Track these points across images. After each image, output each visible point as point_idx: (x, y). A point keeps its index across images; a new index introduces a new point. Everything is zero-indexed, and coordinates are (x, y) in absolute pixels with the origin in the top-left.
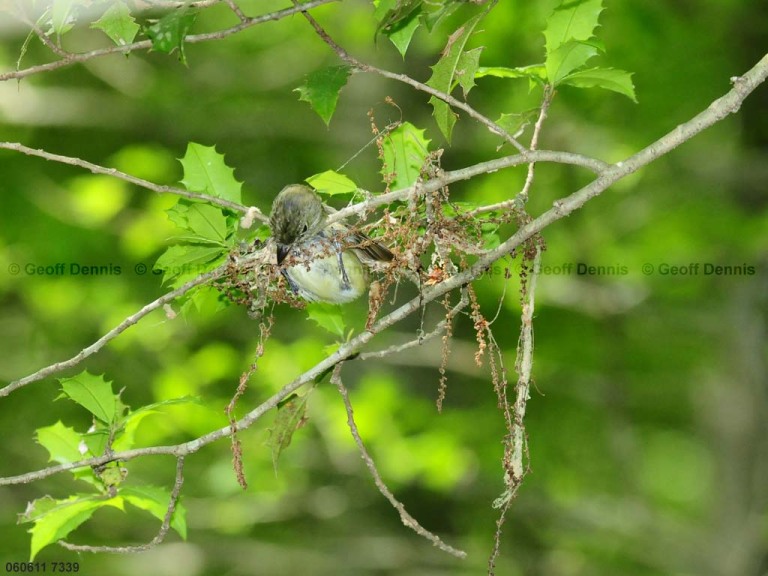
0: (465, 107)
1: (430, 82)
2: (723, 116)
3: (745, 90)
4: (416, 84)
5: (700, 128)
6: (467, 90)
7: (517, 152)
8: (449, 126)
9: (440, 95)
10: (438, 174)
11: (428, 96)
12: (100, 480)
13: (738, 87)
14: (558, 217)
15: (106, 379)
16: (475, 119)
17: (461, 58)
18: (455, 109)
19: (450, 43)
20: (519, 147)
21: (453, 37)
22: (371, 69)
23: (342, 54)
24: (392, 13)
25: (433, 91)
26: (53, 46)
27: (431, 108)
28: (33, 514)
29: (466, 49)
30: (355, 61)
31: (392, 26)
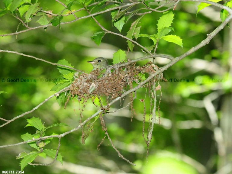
0: (136, 42)
1: (127, 36)
2: (205, 45)
3: (210, 38)
4: (122, 36)
6: (136, 38)
8: (132, 48)
9: (129, 39)
10: (129, 61)
11: (127, 39)
12: (38, 146)
14: (160, 72)
16: (139, 46)
17: (135, 30)
18: (133, 43)
19: (132, 26)
20: (150, 53)
21: (133, 24)
22: (110, 32)
23: (103, 28)
24: (116, 16)
25: (127, 38)
26: (25, 25)
27: (127, 43)
28: (20, 156)
29: (136, 27)
30: (106, 30)
31: (116, 20)
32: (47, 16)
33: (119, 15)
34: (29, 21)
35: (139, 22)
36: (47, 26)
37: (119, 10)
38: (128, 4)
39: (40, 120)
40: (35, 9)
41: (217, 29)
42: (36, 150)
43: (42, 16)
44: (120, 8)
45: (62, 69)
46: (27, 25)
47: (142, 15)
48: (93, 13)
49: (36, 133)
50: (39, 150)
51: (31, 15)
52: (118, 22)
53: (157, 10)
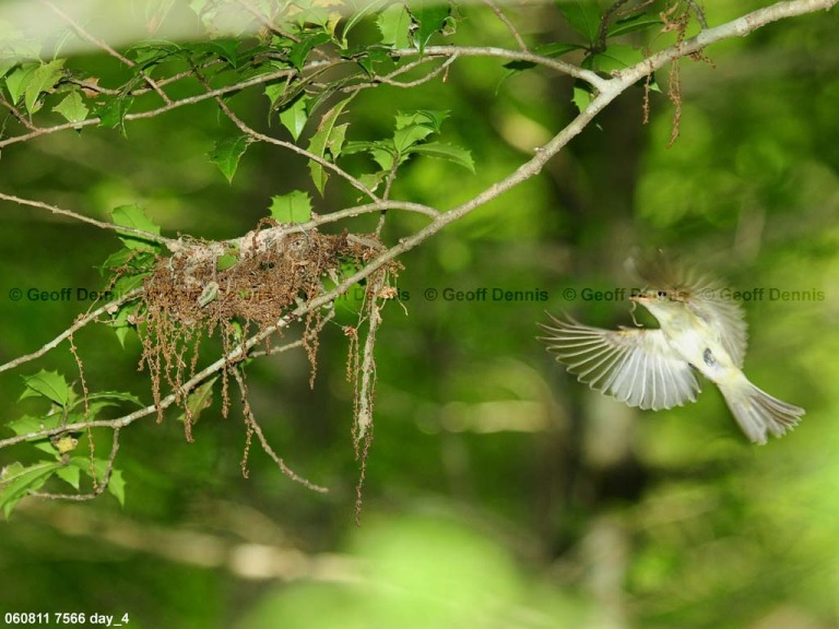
0: (334, 167)
1: (311, 146)
2: (528, 177)
3: (544, 157)
4: (297, 149)
5: (510, 185)
6: (336, 156)
7: (373, 201)
8: (323, 182)
9: (315, 157)
10: (314, 217)
11: (308, 158)
12: (57, 449)
13: (540, 155)
14: (402, 251)
15: (60, 374)
16: (342, 177)
17: (332, 132)
18: (326, 169)
19: (323, 120)
20: (375, 198)
21: (325, 117)
22: (264, 137)
23: (243, 127)
24: (280, 99)
25: (311, 155)
26: (26, 122)
27: (309, 169)
28: (6, 476)
29: (336, 124)
30: (252, 132)
31: (280, 107)
32: (83, 94)
33: (289, 96)
34: (35, 111)
35: (342, 111)
36: (84, 126)
37: (289, 80)
38: (314, 64)
39: (63, 377)
40: (52, 77)
41: (563, 132)
42: (51, 458)
43: (69, 93)
44: (291, 73)
45: (127, 237)
46: (28, 120)
47: (352, 92)
48: (217, 89)
49: (51, 413)
50: (59, 458)
51: (42, 93)
52: (286, 112)
53: (394, 79)
